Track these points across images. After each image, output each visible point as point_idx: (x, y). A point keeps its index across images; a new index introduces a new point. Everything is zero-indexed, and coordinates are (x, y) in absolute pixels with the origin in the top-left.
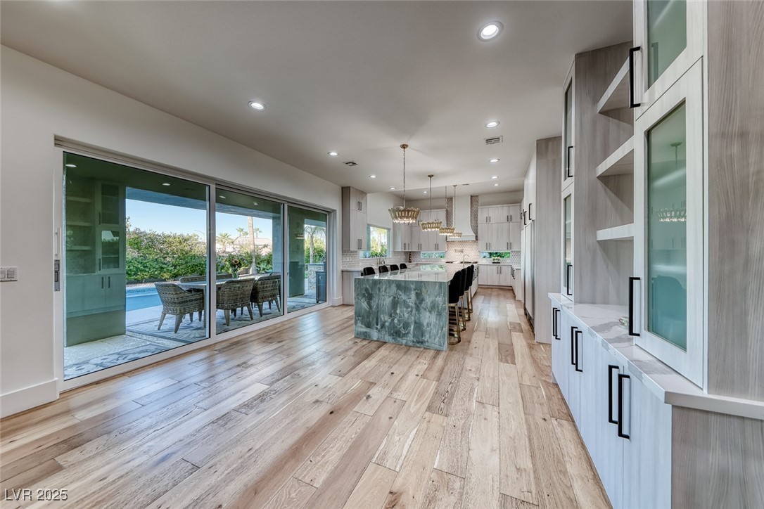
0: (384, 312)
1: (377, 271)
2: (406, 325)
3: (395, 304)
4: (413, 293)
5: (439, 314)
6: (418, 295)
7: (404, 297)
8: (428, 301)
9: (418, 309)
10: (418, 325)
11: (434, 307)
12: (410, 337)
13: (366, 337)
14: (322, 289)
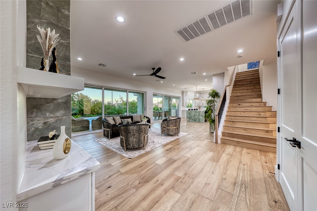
0: (193, 117)
1: (191, 110)
2: (197, 119)
3: (195, 115)
4: (198, 113)
5: (203, 117)
6: (199, 113)
7: (196, 114)
8: (201, 114)
9: (199, 116)
10: (199, 119)
11: (202, 115)
12: (198, 121)
13: (189, 121)
14: (177, 113)
